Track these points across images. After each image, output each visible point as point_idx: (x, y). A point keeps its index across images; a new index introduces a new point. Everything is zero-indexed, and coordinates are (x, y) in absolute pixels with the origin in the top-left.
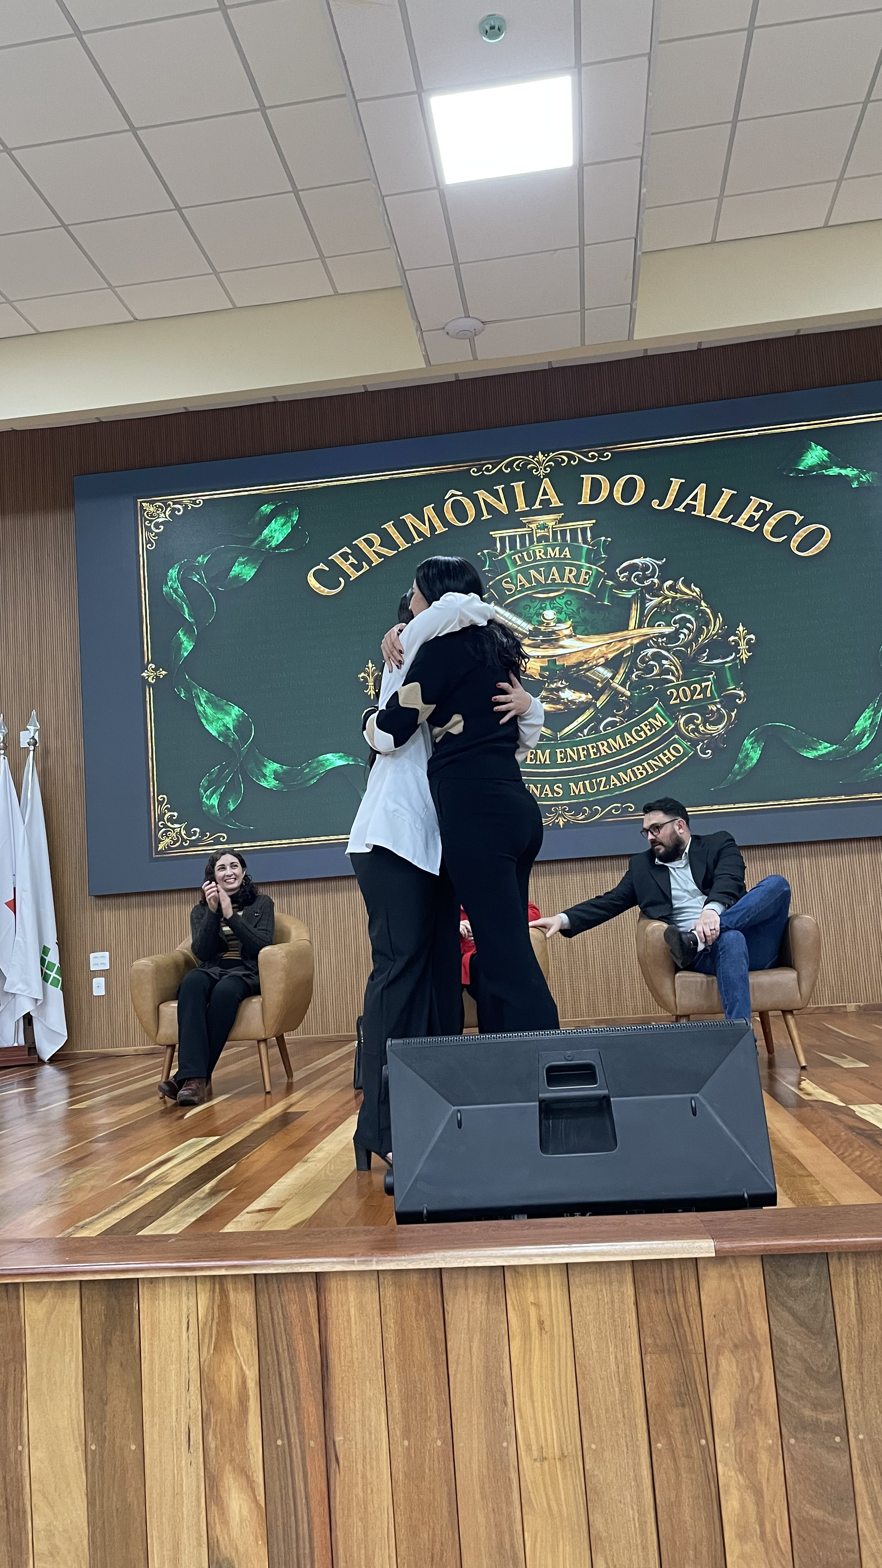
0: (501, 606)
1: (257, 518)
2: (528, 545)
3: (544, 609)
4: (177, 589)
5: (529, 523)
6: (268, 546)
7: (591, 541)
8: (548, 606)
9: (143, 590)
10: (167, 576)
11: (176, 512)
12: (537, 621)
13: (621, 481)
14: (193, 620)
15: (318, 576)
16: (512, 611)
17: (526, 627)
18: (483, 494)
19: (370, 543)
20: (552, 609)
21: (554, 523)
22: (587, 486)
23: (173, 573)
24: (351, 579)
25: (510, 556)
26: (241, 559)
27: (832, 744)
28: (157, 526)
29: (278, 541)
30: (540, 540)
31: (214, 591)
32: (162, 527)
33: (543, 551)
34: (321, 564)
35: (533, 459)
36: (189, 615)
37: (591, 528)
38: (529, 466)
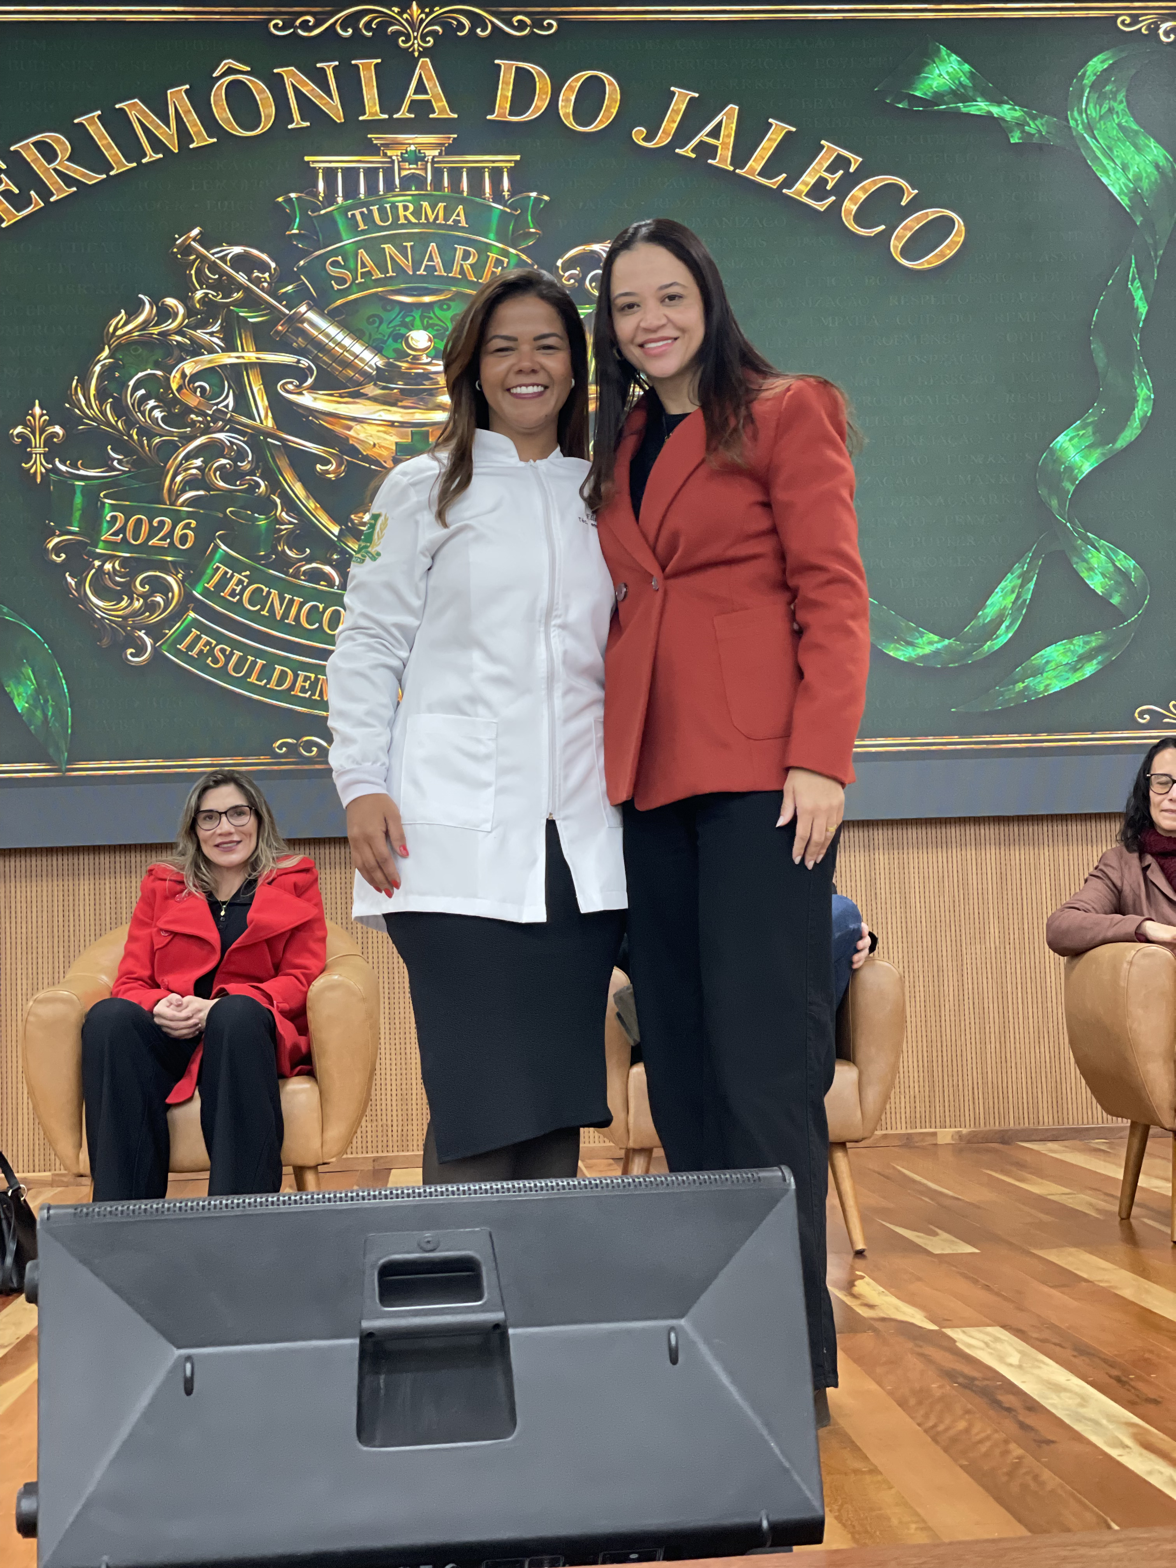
0: (321, 314)
2: (381, 193)
3: (410, 327)
5: (387, 146)
7: (512, 195)
8: (418, 322)
12: (396, 351)
13: (576, 81)
16: (344, 326)
17: (371, 360)
18: (294, 75)
19: (47, 152)
20: (425, 329)
21: (436, 153)
22: (506, 83)
24: (4, 225)
25: (345, 210)
27: (943, 636)
30: (407, 182)
33: (411, 208)
35: (399, 13)
37: (511, 171)
38: (391, 29)
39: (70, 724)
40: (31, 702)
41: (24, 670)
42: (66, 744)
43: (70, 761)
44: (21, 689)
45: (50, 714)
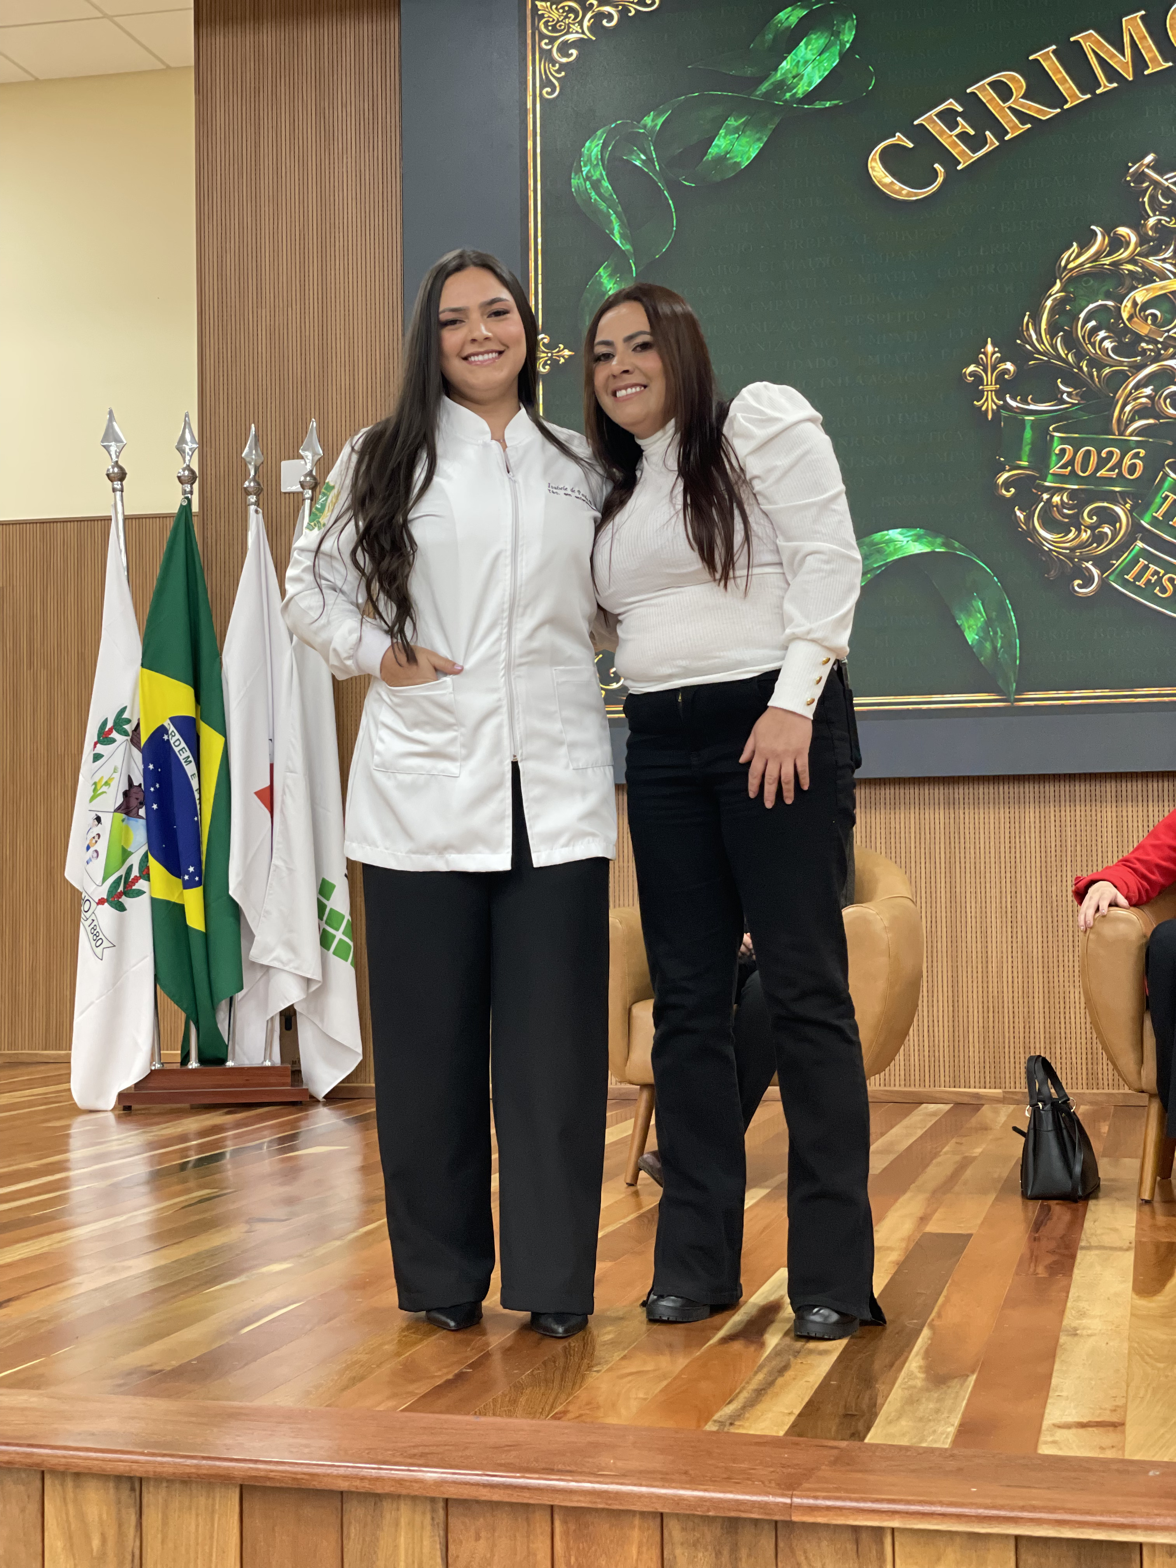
1: (770, 37)
4: (599, 181)
6: (788, 95)
9: (531, 182)
10: (581, 155)
11: (604, 22)
14: (626, 247)
15: (890, 158)
19: (1003, 91)
23: (593, 148)
24: (959, 168)
26: (732, 122)
28: (564, 49)
29: (810, 84)
31: (674, 187)
32: (574, 52)
34: (898, 134)
36: (623, 236)
39: (1018, 655)
40: (982, 634)
41: (974, 603)
42: (1015, 673)
43: (1019, 691)
44: (972, 622)
45: (999, 645)
